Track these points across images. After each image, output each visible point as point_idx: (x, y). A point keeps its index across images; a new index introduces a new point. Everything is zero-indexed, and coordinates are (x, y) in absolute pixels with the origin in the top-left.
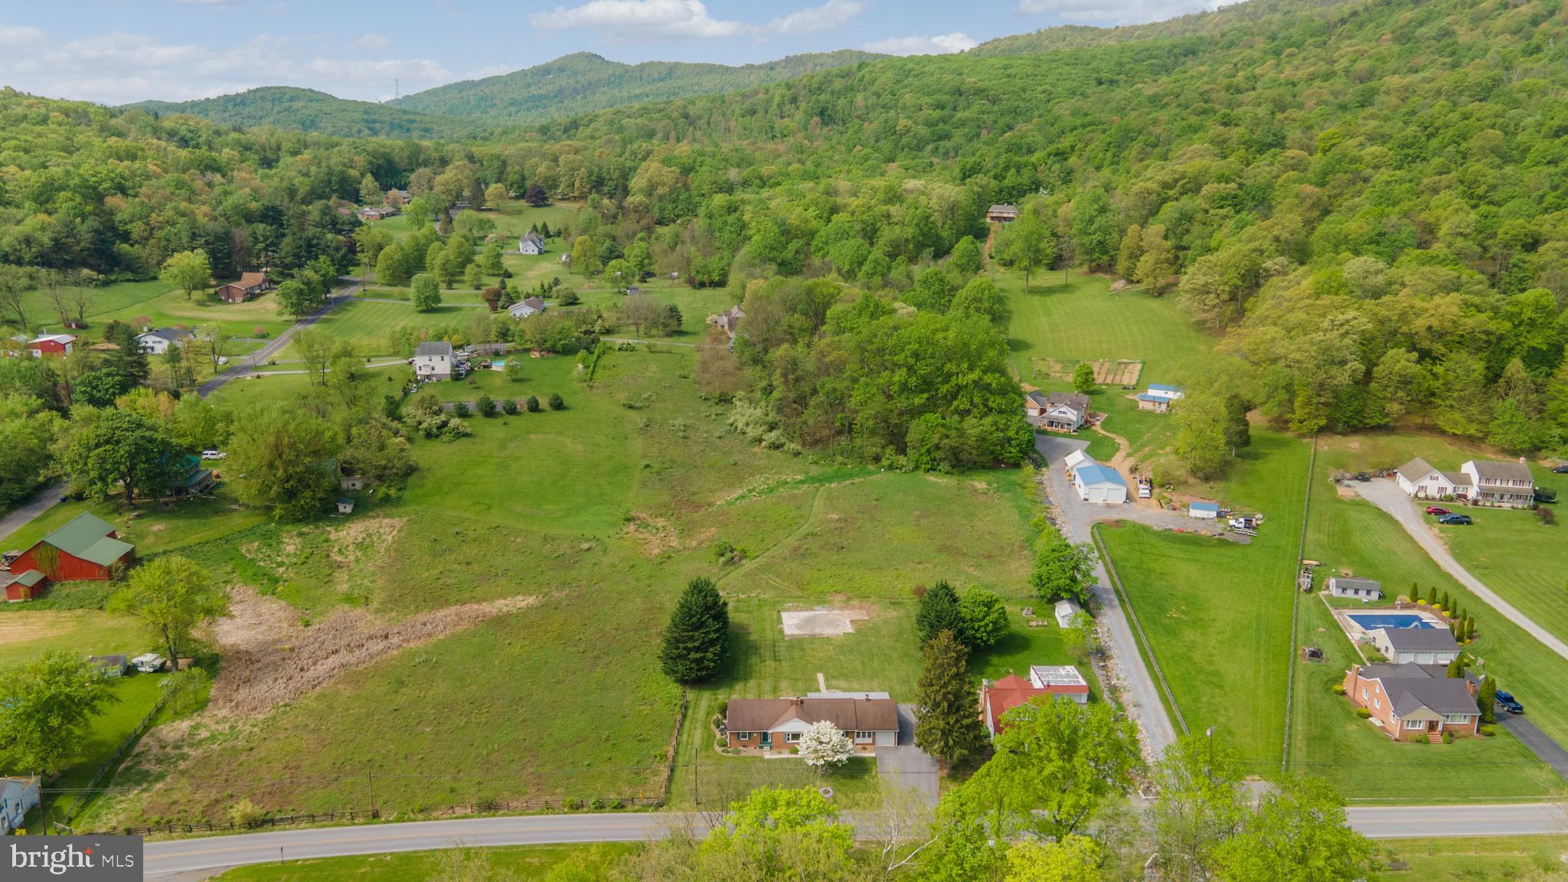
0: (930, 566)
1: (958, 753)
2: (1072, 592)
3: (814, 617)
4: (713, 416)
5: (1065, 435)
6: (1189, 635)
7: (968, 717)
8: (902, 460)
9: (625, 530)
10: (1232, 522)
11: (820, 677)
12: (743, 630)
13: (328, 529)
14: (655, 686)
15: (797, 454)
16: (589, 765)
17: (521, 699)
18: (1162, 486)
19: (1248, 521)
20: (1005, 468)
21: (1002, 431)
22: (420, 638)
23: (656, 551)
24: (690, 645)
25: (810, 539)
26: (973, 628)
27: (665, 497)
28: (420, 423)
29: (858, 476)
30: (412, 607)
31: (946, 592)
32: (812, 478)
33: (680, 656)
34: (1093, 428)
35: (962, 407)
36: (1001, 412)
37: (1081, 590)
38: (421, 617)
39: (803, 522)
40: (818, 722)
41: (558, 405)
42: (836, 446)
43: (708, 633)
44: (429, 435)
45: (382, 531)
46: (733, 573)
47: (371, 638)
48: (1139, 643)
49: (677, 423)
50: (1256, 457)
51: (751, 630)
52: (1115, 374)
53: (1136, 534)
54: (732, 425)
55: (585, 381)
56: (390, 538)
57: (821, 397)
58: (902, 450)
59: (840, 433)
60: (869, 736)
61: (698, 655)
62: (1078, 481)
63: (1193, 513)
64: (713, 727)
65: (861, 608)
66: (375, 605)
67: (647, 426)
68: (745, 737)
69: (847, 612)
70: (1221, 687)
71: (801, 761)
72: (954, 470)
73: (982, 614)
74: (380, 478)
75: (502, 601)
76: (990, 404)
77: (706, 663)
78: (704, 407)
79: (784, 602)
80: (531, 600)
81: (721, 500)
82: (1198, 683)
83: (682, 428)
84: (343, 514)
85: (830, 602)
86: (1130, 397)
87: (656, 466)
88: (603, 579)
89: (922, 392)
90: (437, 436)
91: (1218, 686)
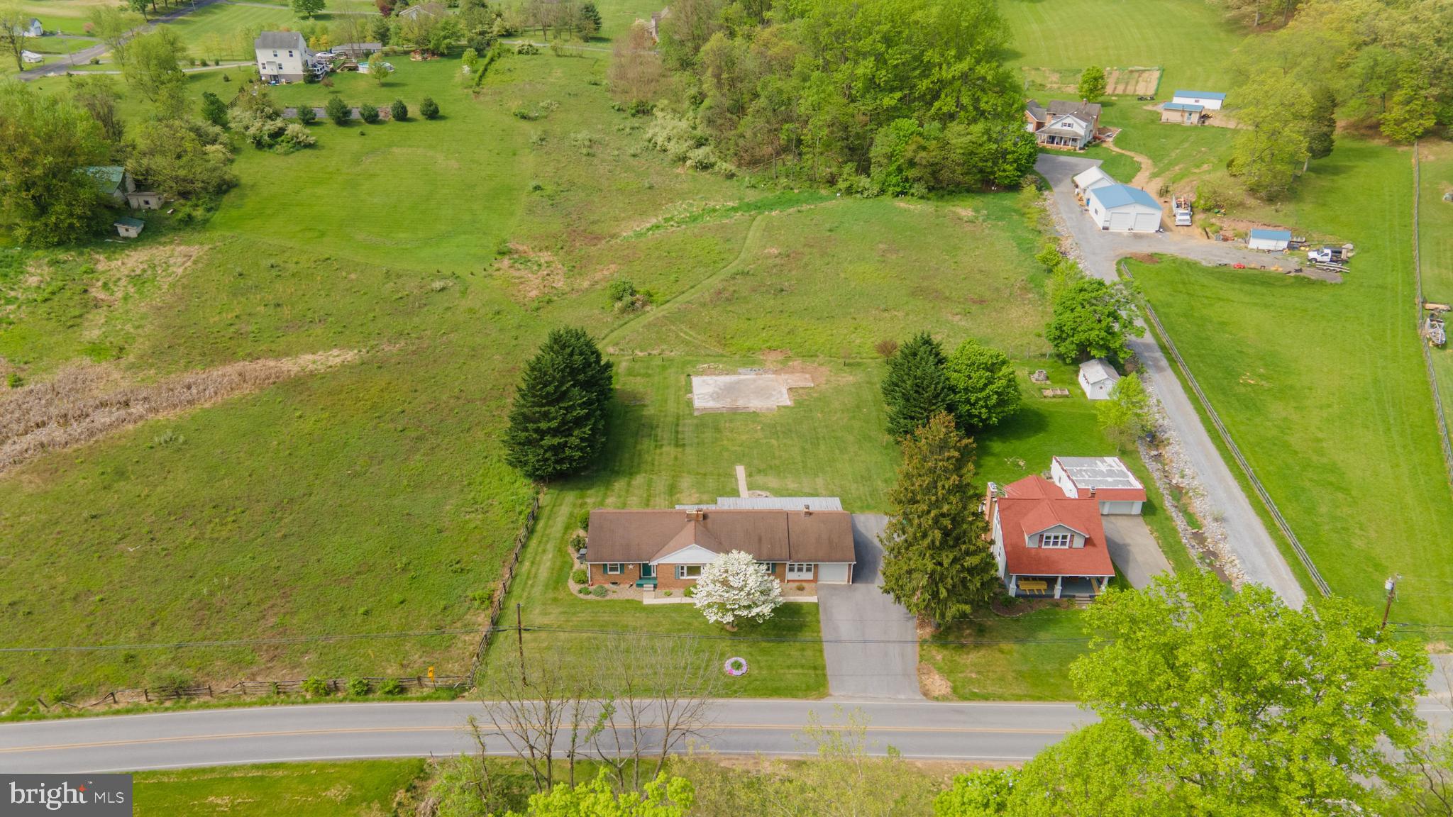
0: (900, 314)
1: (953, 609)
2: (1108, 349)
3: (738, 382)
4: (628, 130)
5: (1069, 153)
6: (1277, 410)
7: (974, 553)
8: (864, 181)
9: (496, 266)
10: (1313, 255)
11: (740, 471)
12: (633, 404)
13: (97, 256)
14: (495, 483)
15: (731, 176)
16: (366, 613)
17: (291, 500)
18: (1207, 210)
19: (1337, 253)
20: (997, 192)
21: (996, 141)
22: (175, 406)
23: (534, 293)
24: (543, 425)
25: (739, 279)
26: (968, 401)
27: (556, 226)
28: (247, 128)
29: (806, 202)
30: (182, 362)
31: (927, 349)
32: (748, 205)
33: (529, 442)
34: (1104, 145)
35: (945, 109)
36: (997, 116)
37: (1121, 346)
38: (188, 378)
39: (732, 257)
40: (727, 552)
41: (432, 113)
42: (780, 167)
43: (573, 407)
44: (259, 144)
45: (172, 261)
46: (632, 323)
47: (103, 404)
48: (1205, 421)
49: (580, 136)
50: (1336, 171)
51: (647, 402)
52: (1127, 84)
53: (1178, 271)
54: (650, 141)
55: (471, 87)
56: (180, 271)
57: (762, 102)
58: (864, 169)
59: (785, 149)
60: (809, 570)
61: (556, 441)
62: (1095, 203)
63: (1255, 243)
64: (571, 550)
65: (803, 371)
66: (132, 358)
67: (542, 140)
68: (616, 569)
69: (784, 376)
70: (1346, 491)
71: (698, 614)
72: (930, 195)
73: (983, 381)
74: (185, 195)
75: (309, 357)
76: (983, 106)
77: (568, 452)
78: (617, 121)
79: (698, 362)
80: (350, 356)
81: (628, 231)
82: (1308, 484)
83: (587, 143)
84: (125, 238)
85: (762, 363)
86: (1150, 108)
87: (550, 189)
88: (455, 329)
89: (892, 90)
90: (271, 146)
91: (1339, 489)
